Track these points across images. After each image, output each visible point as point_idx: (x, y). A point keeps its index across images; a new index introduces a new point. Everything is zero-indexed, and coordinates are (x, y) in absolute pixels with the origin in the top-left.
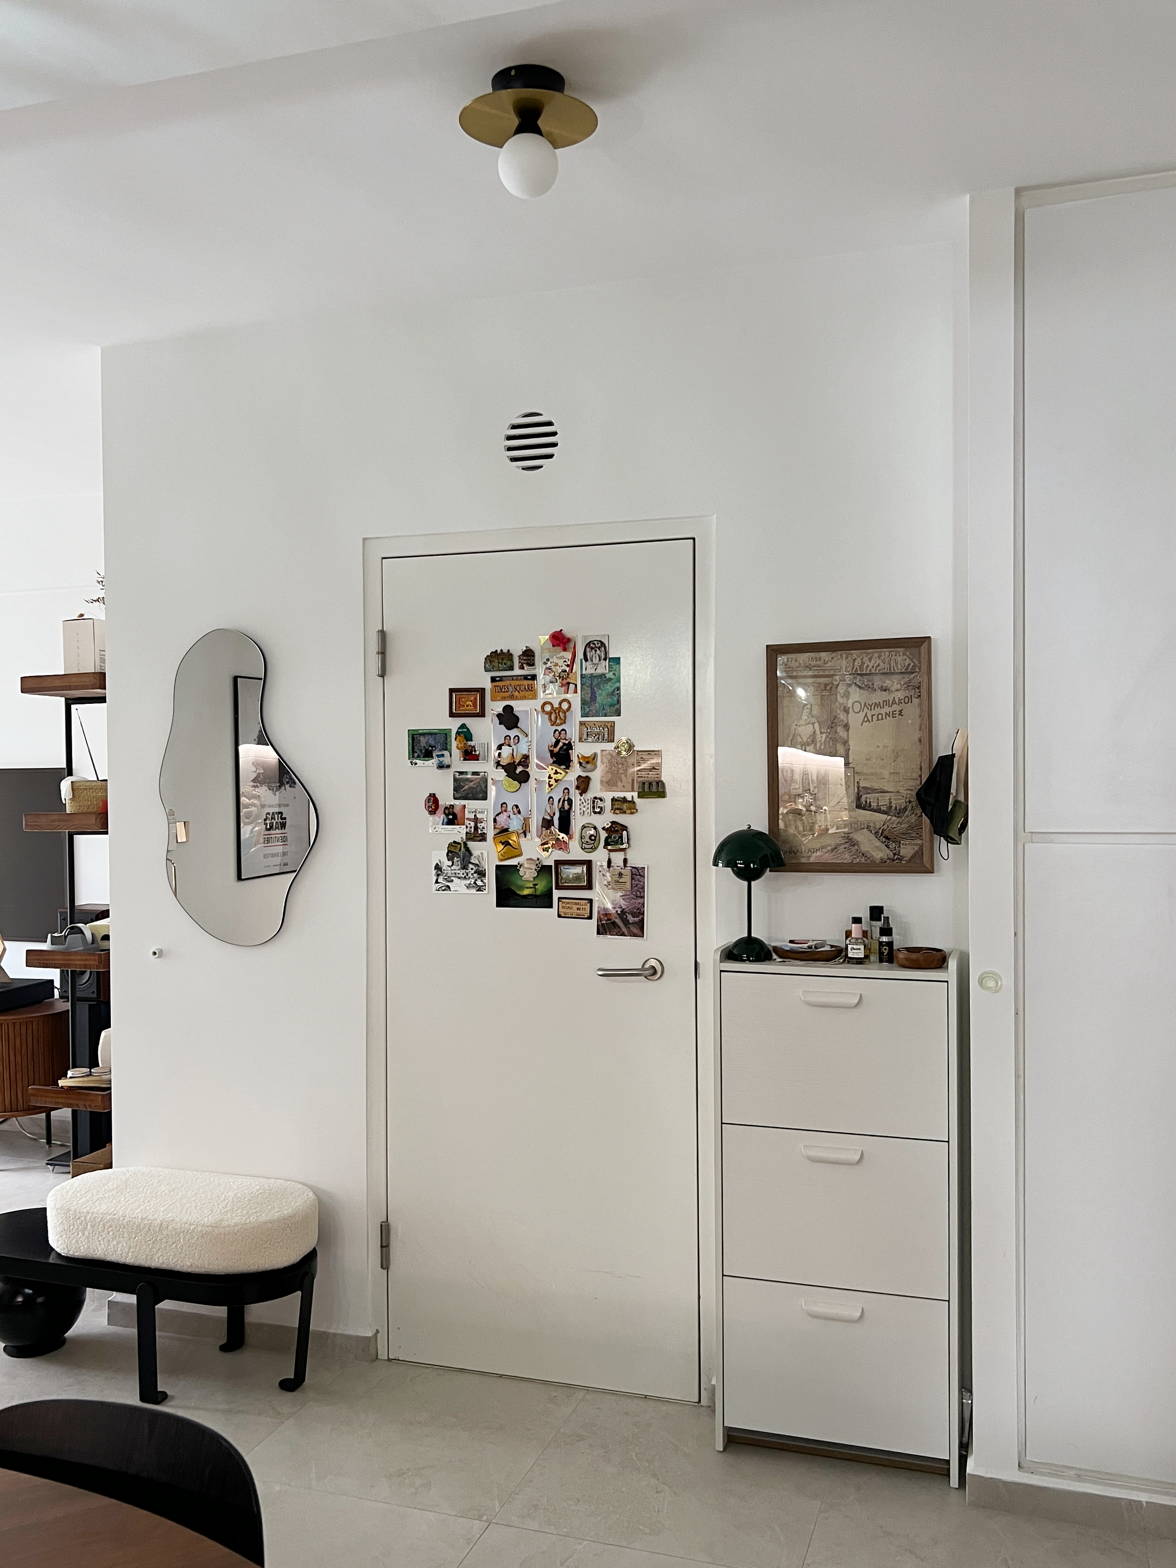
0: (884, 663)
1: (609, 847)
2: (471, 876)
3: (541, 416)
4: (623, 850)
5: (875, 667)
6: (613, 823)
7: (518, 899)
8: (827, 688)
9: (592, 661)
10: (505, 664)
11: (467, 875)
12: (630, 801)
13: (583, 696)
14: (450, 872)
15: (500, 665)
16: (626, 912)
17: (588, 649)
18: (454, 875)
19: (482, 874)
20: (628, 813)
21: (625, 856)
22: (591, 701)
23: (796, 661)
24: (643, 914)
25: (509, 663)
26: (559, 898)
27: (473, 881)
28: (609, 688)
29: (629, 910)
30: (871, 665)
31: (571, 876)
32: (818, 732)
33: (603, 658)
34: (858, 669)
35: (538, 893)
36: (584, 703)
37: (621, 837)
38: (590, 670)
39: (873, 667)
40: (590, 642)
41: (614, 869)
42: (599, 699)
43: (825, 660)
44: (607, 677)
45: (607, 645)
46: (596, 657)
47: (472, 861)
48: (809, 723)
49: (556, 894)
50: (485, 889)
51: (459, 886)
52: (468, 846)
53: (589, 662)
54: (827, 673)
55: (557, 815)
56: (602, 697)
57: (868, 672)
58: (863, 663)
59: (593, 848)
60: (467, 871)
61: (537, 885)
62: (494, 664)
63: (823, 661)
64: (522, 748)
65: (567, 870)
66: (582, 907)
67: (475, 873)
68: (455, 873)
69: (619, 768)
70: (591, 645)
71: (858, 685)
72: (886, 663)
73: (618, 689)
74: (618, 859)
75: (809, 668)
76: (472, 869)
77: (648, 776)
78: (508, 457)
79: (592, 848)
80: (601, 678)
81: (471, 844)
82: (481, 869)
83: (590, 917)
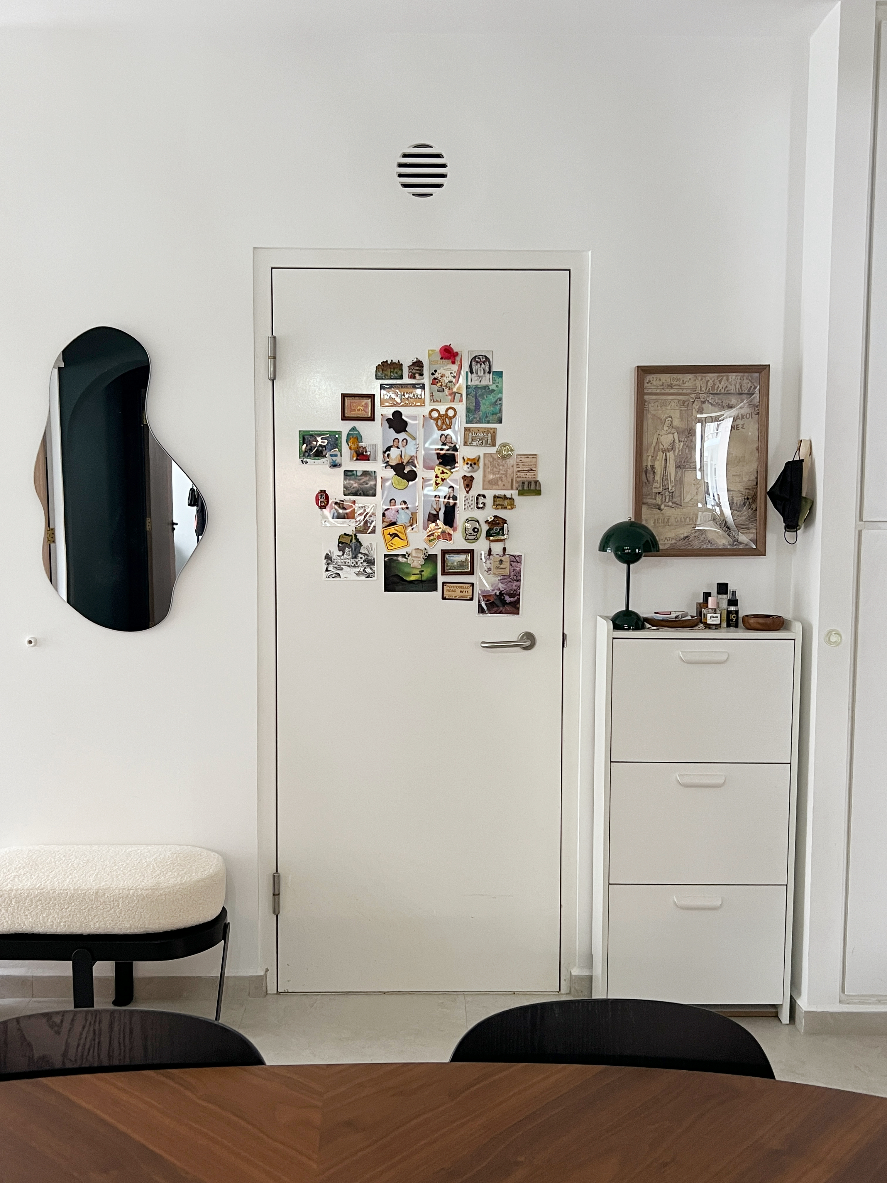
0: (731, 385)
1: (491, 538)
2: (361, 565)
3: (431, 148)
4: (501, 540)
5: (724, 388)
6: (495, 517)
7: (405, 585)
8: (685, 405)
9: (477, 373)
10: (396, 373)
11: (357, 563)
12: (510, 499)
13: (468, 405)
14: (339, 561)
15: (392, 374)
16: (504, 593)
17: (473, 363)
18: (343, 564)
19: (371, 562)
20: (508, 509)
21: (504, 545)
22: (475, 409)
23: (660, 380)
24: (519, 595)
25: (400, 372)
26: (444, 583)
27: (362, 569)
28: (492, 398)
29: (506, 591)
30: (721, 387)
31: (455, 564)
32: (677, 441)
33: (487, 371)
34: (711, 389)
35: (424, 578)
36: (468, 410)
37: (502, 529)
38: (475, 381)
39: (722, 388)
40: (476, 356)
41: (494, 557)
42: (482, 407)
43: (683, 381)
44: (490, 389)
45: (491, 360)
46: (480, 370)
47: (362, 551)
48: (669, 433)
49: (441, 579)
50: (374, 576)
51: (348, 573)
52: (358, 537)
53: (474, 375)
54: (685, 391)
55: (443, 510)
56: (485, 406)
57: (718, 392)
58: (714, 384)
59: (476, 538)
60: (356, 560)
61: (423, 571)
62: (386, 372)
63: (681, 381)
64: (410, 451)
65: (452, 558)
66: (464, 590)
67: (364, 561)
68: (345, 563)
69: (500, 469)
70: (477, 359)
71: (710, 402)
72: (733, 385)
73: (501, 399)
74: (497, 548)
75: (671, 387)
76: (361, 558)
77: (525, 476)
78: (400, 182)
79: (474, 539)
80: (485, 389)
81: (360, 536)
82: (370, 558)
83: (472, 599)
